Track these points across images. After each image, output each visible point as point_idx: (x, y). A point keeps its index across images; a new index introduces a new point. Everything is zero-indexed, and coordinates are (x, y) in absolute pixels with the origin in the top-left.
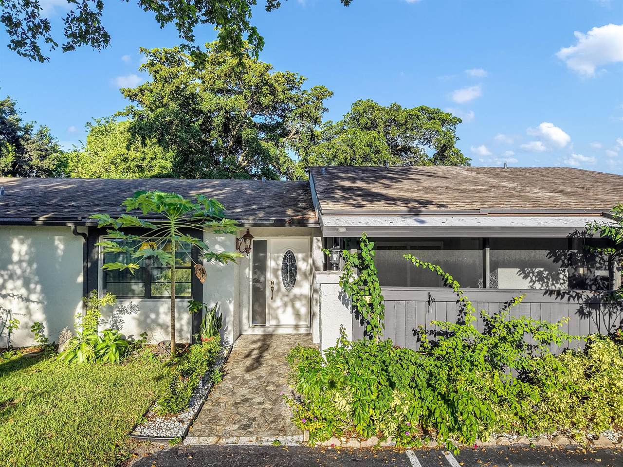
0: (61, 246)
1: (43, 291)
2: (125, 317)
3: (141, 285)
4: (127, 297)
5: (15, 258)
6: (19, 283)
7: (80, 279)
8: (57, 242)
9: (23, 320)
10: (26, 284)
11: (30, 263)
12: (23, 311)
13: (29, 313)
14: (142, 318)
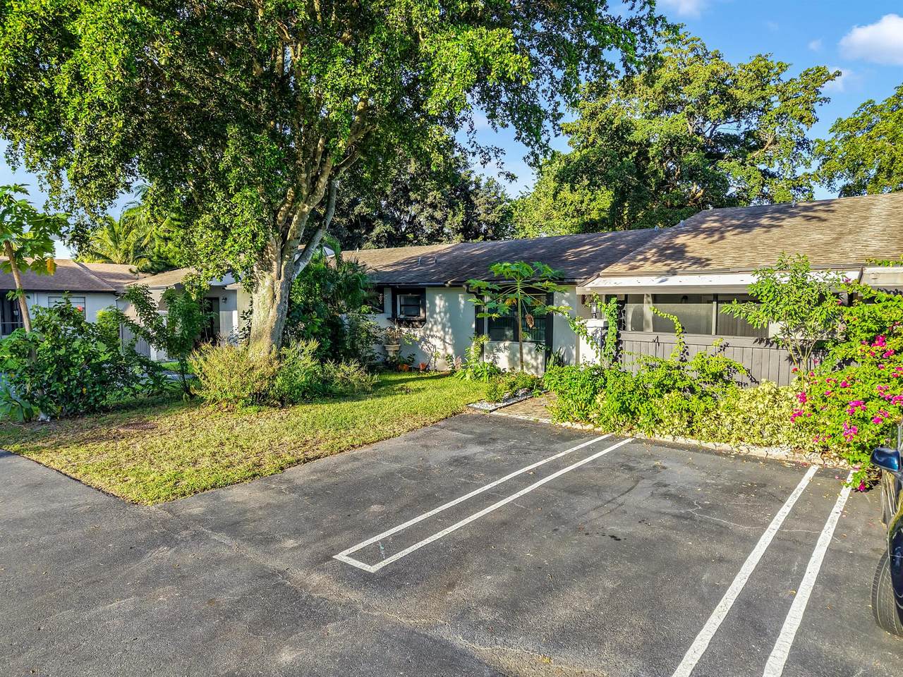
0: (463, 302)
1: (453, 333)
2: (500, 354)
3: (511, 331)
4: (502, 340)
5: (438, 310)
6: (440, 327)
7: (474, 326)
8: (460, 299)
9: (442, 352)
10: (443, 329)
11: (445, 314)
12: (442, 347)
13: (445, 348)
14: (511, 357)
